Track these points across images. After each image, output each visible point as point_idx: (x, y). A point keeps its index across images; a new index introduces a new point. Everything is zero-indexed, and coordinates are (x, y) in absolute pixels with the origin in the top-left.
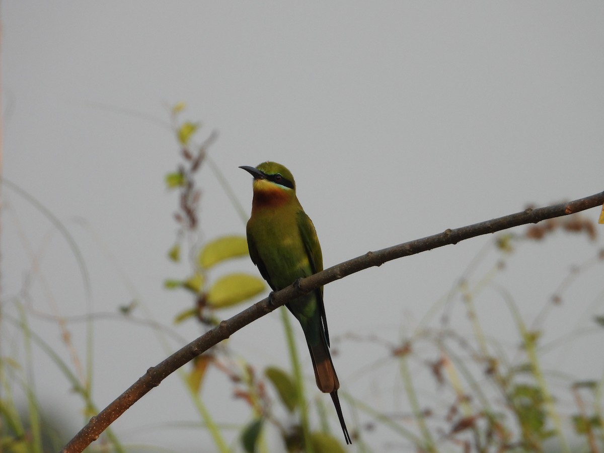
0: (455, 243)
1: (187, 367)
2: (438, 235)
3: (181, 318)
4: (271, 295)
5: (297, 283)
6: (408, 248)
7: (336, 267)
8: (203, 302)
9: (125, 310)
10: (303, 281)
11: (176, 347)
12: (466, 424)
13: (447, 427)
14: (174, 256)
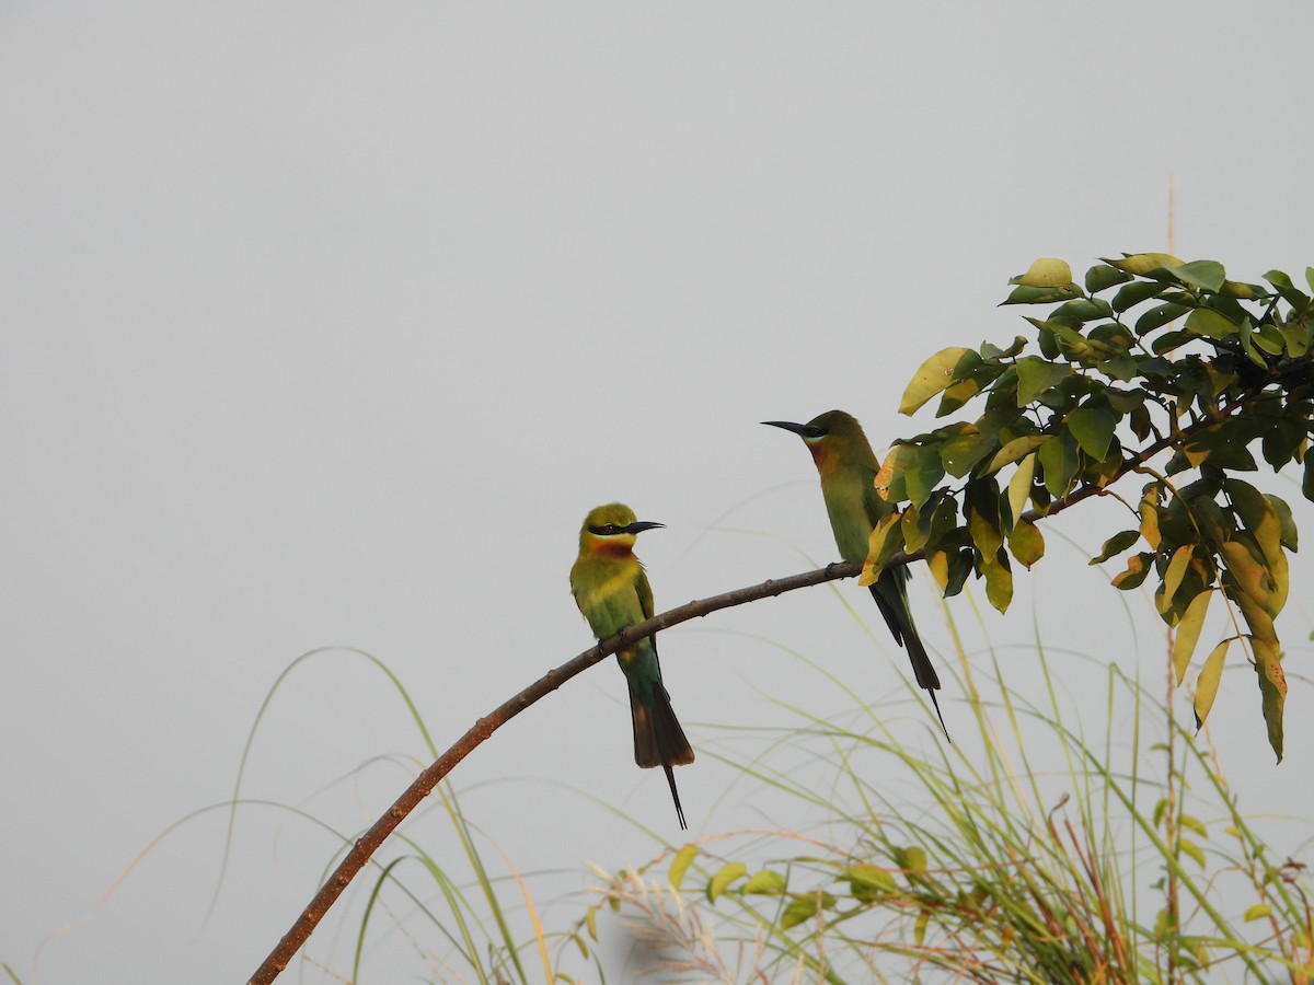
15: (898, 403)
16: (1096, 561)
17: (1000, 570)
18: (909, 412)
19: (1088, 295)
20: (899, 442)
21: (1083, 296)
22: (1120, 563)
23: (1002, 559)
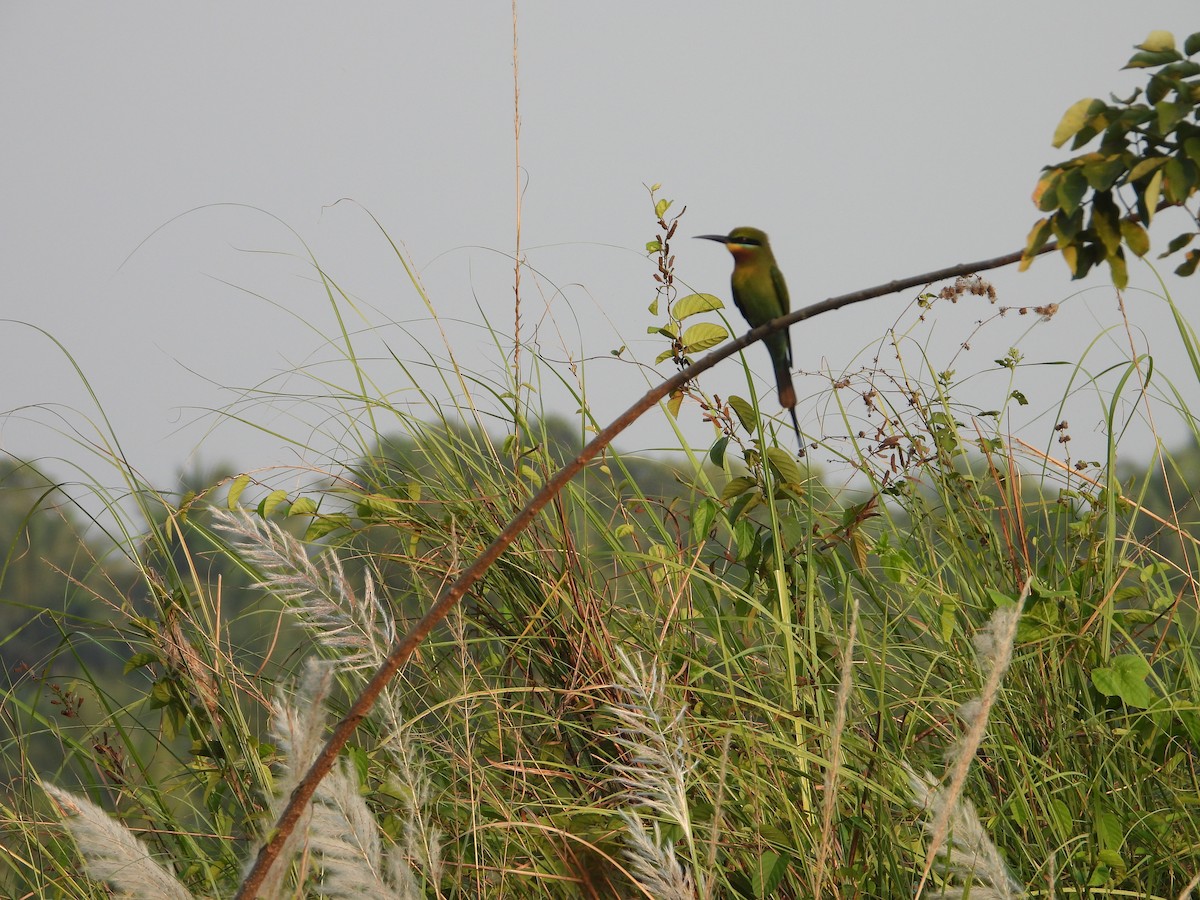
0: (899, 291)
1: (667, 398)
2: (886, 285)
3: (661, 359)
4: (749, 332)
5: (770, 323)
6: (860, 295)
7: (802, 310)
8: (678, 346)
9: (616, 353)
10: (775, 322)
11: (657, 382)
12: (892, 443)
13: (875, 445)
14: (653, 309)
15: (1050, 139)
16: (1164, 256)
17: (1118, 261)
18: (1058, 145)
19: (1185, 57)
20: (1048, 168)
21: (1180, 58)
22: (1181, 257)
23: (1120, 253)
